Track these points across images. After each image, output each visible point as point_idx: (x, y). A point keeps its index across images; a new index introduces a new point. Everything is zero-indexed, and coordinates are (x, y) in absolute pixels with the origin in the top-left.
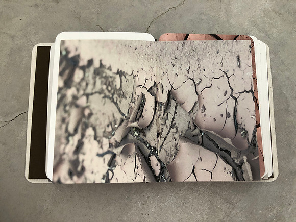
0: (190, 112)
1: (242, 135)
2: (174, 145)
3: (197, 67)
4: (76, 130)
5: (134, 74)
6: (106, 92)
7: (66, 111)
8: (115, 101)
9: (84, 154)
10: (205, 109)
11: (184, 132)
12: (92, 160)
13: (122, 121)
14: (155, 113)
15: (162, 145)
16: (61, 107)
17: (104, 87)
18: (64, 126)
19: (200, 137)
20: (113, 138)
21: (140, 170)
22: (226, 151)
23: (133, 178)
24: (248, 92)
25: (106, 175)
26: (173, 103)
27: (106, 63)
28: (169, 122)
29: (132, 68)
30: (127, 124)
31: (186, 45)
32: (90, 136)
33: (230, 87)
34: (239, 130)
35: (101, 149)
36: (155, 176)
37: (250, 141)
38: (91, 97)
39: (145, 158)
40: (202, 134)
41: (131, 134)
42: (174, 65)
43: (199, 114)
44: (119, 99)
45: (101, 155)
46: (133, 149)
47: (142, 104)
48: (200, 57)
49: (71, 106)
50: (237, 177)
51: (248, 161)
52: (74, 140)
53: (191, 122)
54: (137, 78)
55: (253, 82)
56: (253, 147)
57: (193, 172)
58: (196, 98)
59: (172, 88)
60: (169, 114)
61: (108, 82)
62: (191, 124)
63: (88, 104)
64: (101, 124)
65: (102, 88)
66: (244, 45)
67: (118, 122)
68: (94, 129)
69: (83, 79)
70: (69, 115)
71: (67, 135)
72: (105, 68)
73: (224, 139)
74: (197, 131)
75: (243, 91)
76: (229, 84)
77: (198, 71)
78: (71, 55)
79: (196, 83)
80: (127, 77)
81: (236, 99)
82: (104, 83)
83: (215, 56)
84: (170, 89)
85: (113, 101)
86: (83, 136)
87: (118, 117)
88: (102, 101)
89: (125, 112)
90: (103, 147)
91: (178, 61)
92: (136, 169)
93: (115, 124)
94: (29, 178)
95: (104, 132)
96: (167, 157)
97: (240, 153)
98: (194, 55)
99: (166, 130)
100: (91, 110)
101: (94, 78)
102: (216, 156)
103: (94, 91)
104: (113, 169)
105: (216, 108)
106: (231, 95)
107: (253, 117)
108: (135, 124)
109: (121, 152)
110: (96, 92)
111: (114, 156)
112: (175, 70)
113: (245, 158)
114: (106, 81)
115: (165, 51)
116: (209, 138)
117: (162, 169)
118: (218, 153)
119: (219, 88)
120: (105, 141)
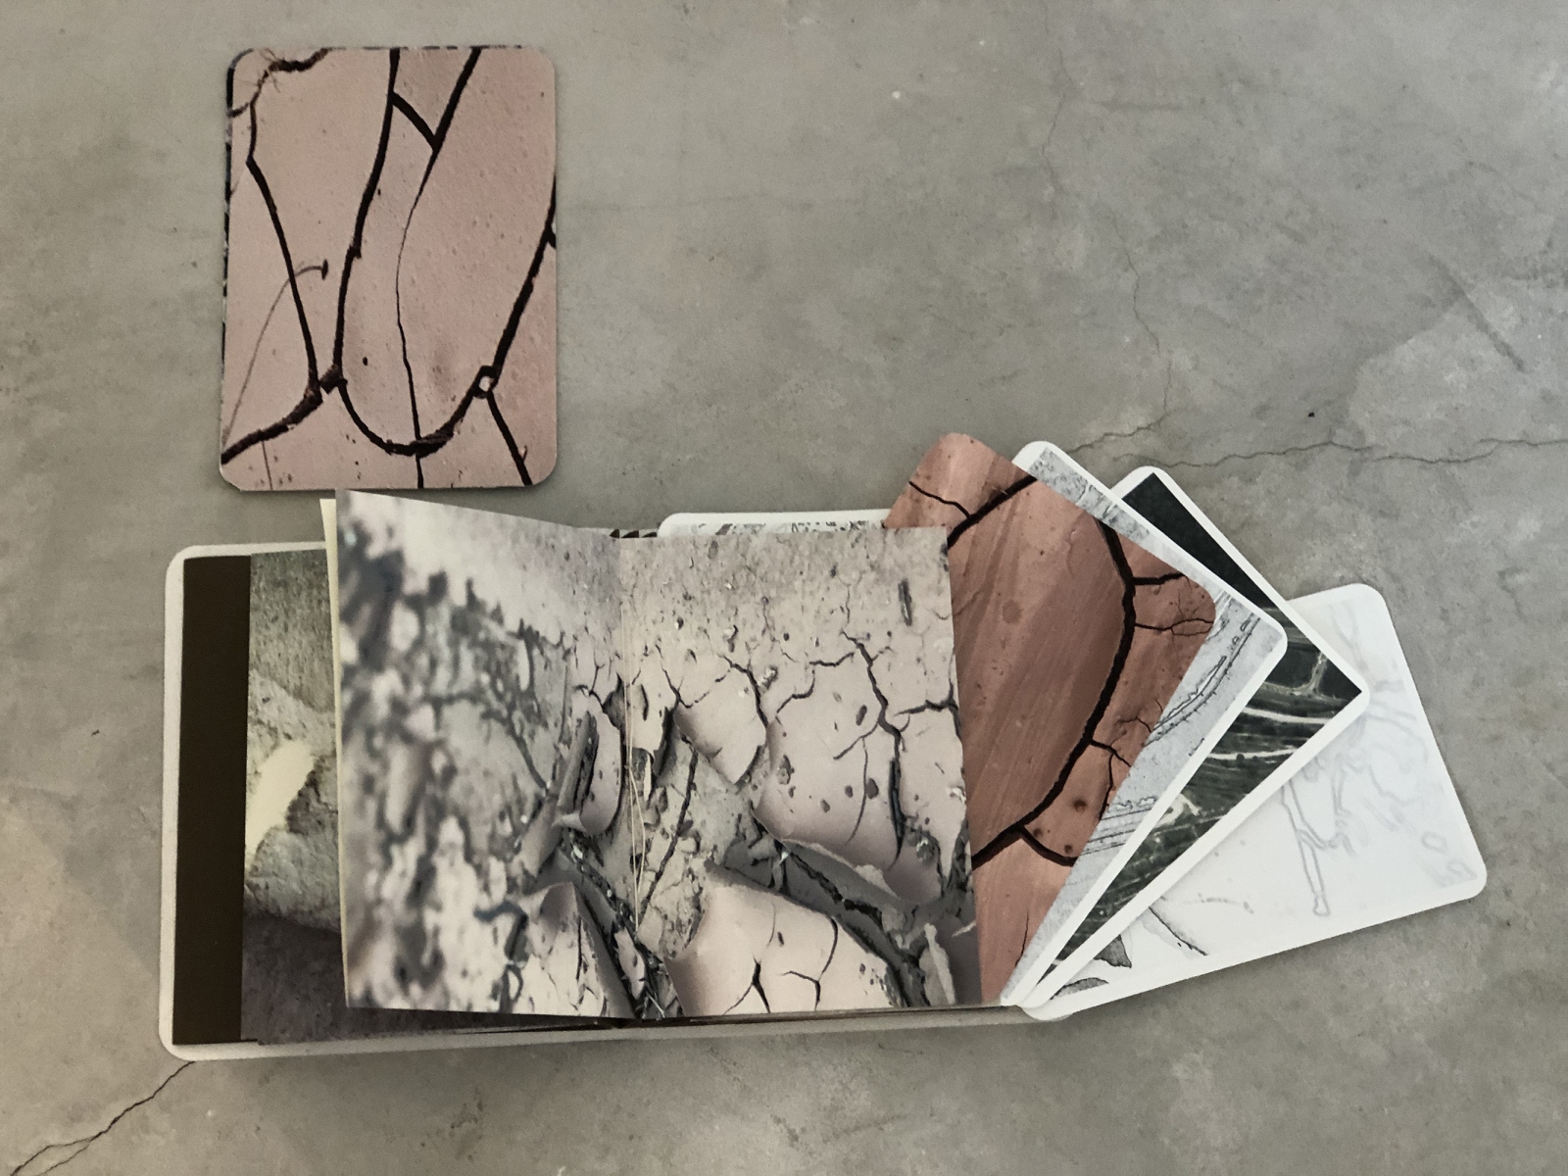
0: (741, 783)
1: (919, 855)
2: (690, 893)
3: (762, 626)
4: (409, 822)
5: (568, 643)
6: (490, 695)
7: (374, 753)
8: (518, 731)
9: (438, 908)
10: (790, 771)
11: (722, 849)
12: (461, 932)
13: (539, 804)
14: (623, 787)
15: (649, 897)
16: (358, 739)
17: (485, 679)
18: (371, 805)
19: (777, 865)
20: (517, 859)
21: (592, 976)
22: (865, 909)
23: (575, 1001)
24: (938, 708)
25: (501, 983)
26: (683, 751)
27: (486, 594)
28: (670, 819)
29: (559, 624)
30: (552, 815)
31: (721, 552)
32: (452, 845)
33: (877, 692)
34: (909, 836)
35: (484, 896)
36: (630, 997)
37: (947, 869)
38: (448, 712)
39: (604, 936)
40: (784, 855)
41: (564, 850)
42: (681, 623)
43: (772, 786)
44: (528, 727)
45: (486, 916)
46: (573, 907)
47: (590, 753)
48: (773, 593)
49: (388, 737)
50: (904, 996)
51: (940, 940)
52: (406, 858)
53: (745, 814)
54: (572, 659)
55: (954, 674)
56: (955, 892)
57: (756, 981)
58: (759, 735)
59: (679, 700)
60: (670, 792)
61: (496, 663)
62: (747, 822)
63: (442, 734)
64: (481, 807)
65: (478, 682)
66: (923, 543)
67: (529, 806)
68: (464, 824)
69: (419, 643)
70: (386, 767)
71: (381, 836)
72: (484, 613)
73: (859, 870)
74: (765, 846)
75: (922, 703)
76: (873, 680)
77: (767, 640)
78: (375, 550)
79: (760, 681)
80: (549, 653)
81: (897, 733)
82: (482, 664)
83: (824, 586)
84: (670, 705)
85: (511, 731)
86: (432, 844)
87: (529, 788)
88: (479, 727)
89: (546, 773)
90: (493, 888)
91: (698, 610)
92: (582, 971)
93: (521, 812)
95: (492, 836)
96: (667, 934)
97: (912, 915)
98: (751, 586)
99: (660, 846)
100: (450, 757)
101: (454, 644)
102: (831, 926)
103: (455, 690)
104: (520, 965)
105: (831, 765)
106: (881, 721)
107: (957, 791)
108: (572, 819)
109: (542, 911)
110: (462, 696)
111: (522, 922)
112: (687, 640)
113: (930, 932)
114: (490, 659)
115: (649, 574)
116: (806, 868)
117: (651, 974)
118: (839, 916)
119: (838, 698)
120: (496, 869)
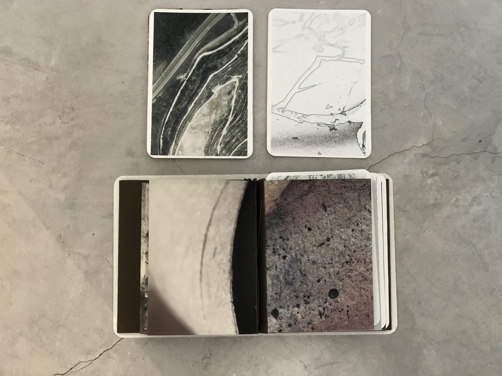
94: (118, 332)
